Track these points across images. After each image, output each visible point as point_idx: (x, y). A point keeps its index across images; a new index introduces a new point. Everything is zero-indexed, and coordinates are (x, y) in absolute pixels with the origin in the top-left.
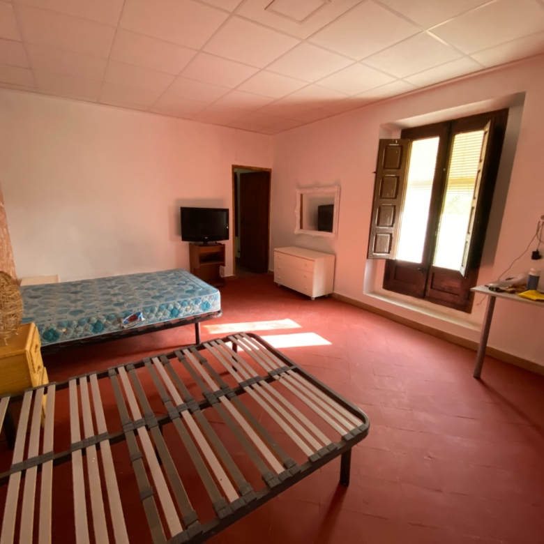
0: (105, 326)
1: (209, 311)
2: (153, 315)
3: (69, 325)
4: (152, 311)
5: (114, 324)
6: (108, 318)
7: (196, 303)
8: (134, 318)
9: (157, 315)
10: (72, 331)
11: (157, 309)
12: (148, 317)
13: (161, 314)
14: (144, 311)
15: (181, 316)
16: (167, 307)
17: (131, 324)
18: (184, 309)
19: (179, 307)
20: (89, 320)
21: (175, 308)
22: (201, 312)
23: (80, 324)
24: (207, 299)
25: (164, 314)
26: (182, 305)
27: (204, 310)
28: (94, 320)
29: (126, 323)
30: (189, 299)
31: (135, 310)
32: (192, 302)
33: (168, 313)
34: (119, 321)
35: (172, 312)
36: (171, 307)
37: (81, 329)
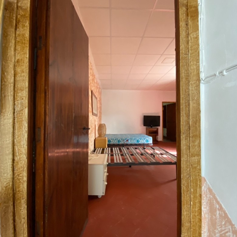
0: (121, 141)
1: (148, 143)
2: (132, 141)
3: (113, 139)
4: (132, 139)
5: (123, 141)
6: (121, 139)
7: (144, 139)
8: (127, 141)
9: (133, 141)
10: (114, 141)
11: (133, 139)
12: (131, 141)
13: (134, 141)
14: (130, 139)
15: (140, 143)
16: (136, 139)
17: (127, 142)
18: (140, 141)
19: (139, 140)
20: (117, 139)
21: (138, 140)
22: (146, 143)
23: (115, 140)
24: (148, 139)
25: (135, 141)
26: (140, 139)
27: (147, 142)
28: (118, 139)
29: (125, 142)
30: (142, 138)
31: (128, 139)
32: (143, 139)
33: (136, 141)
34: (124, 141)
35: (137, 141)
36: (137, 139)
37: (115, 141)
